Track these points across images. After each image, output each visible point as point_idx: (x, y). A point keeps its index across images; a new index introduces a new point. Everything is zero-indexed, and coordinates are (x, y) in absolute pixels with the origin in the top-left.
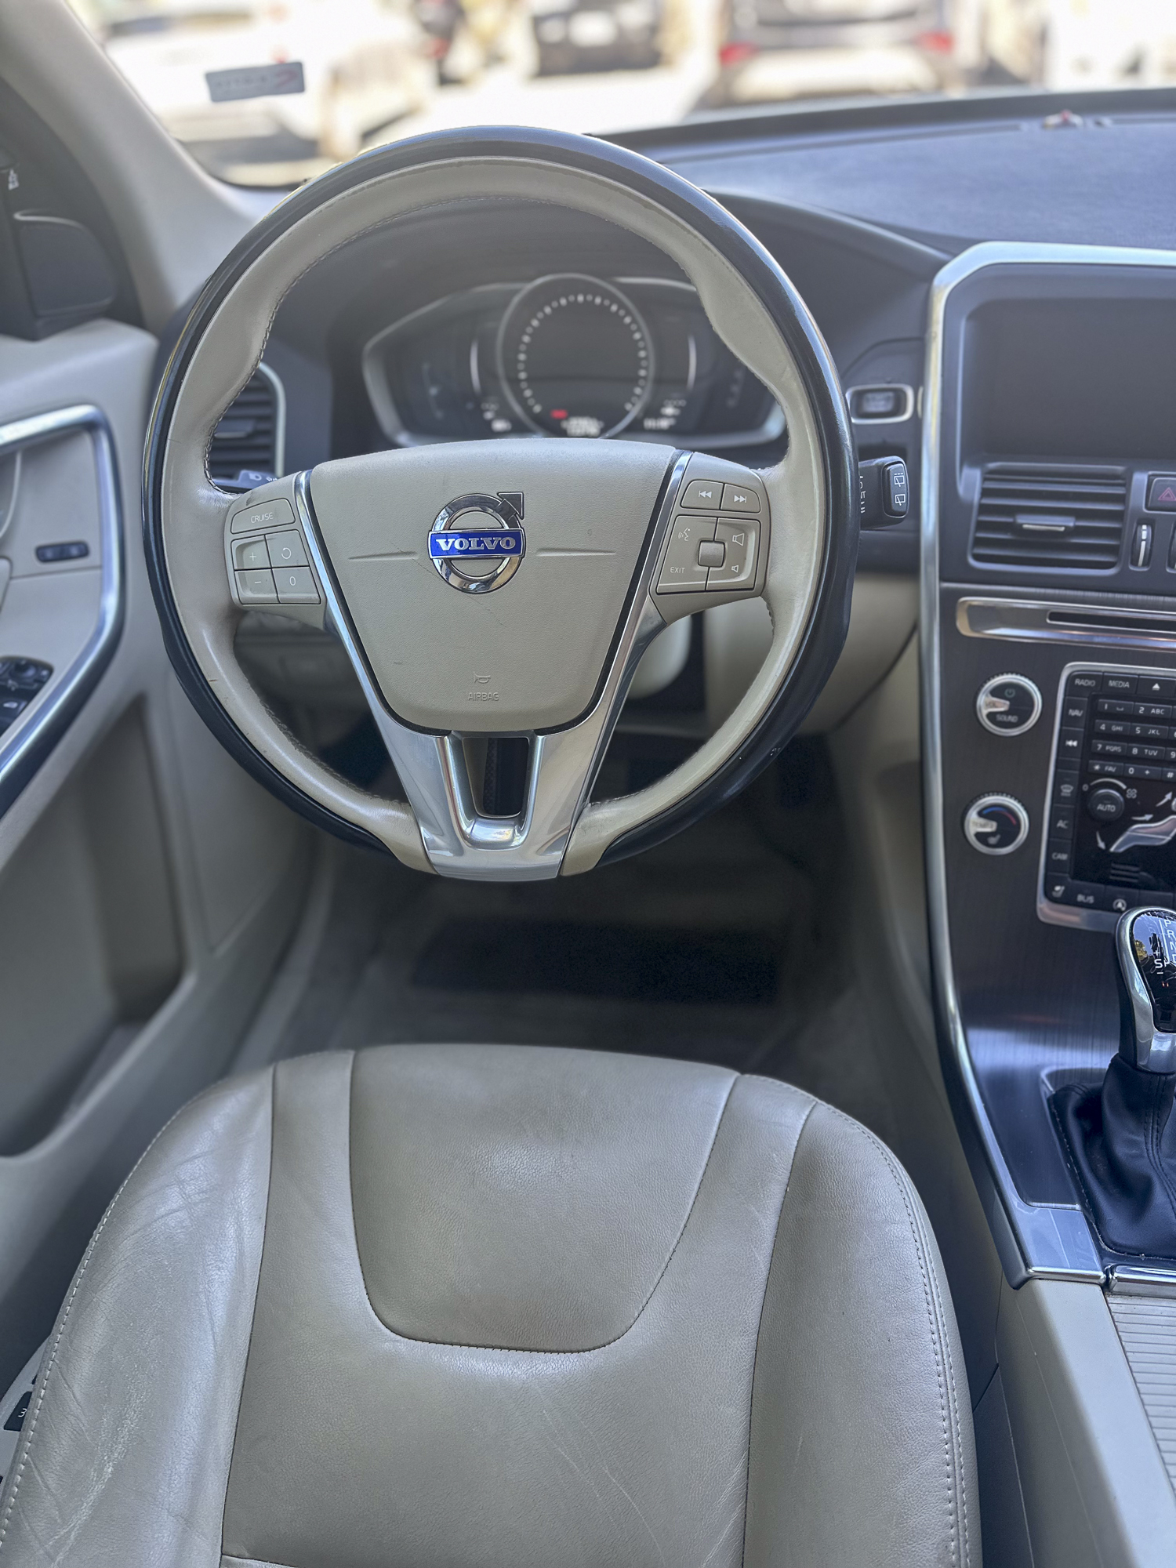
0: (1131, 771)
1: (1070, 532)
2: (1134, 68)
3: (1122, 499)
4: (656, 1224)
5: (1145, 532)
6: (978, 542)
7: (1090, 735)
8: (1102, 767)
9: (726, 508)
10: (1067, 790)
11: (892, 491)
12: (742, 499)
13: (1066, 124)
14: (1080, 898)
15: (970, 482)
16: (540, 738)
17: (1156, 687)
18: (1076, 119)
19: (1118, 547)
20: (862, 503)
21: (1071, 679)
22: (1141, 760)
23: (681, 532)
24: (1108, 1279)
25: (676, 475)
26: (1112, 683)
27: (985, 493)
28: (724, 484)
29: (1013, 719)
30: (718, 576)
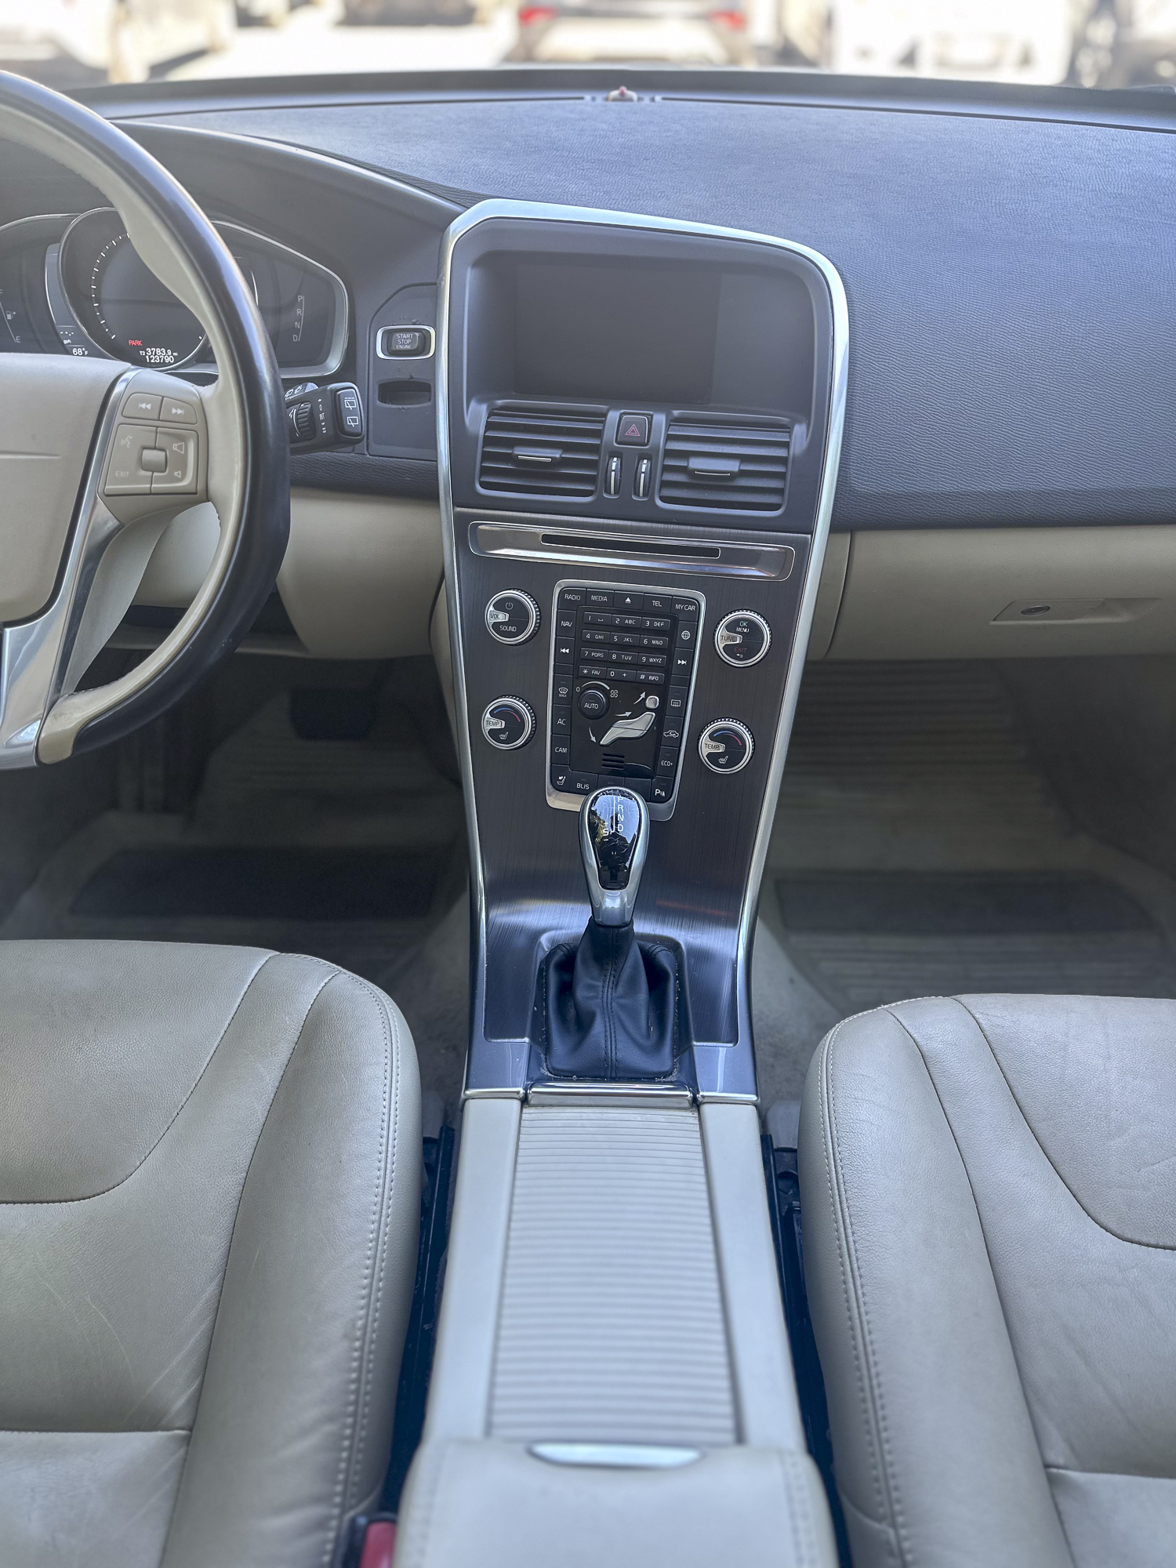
0: (612, 674)
1: (556, 463)
2: (909, 59)
3: (598, 434)
4: (167, 1084)
5: (614, 464)
6: (485, 471)
7: (578, 644)
8: (590, 671)
9: (164, 419)
10: (563, 692)
11: (343, 413)
12: (179, 411)
13: (622, 98)
14: (579, 786)
15: (477, 415)
16: (8, 630)
17: (628, 600)
18: (633, 95)
19: (596, 480)
20: (323, 424)
21: (562, 593)
22: (619, 664)
23: (124, 440)
24: (526, 1094)
25: (119, 388)
26: (594, 598)
27: (490, 426)
28: (163, 397)
29: (512, 629)
30: (160, 480)
